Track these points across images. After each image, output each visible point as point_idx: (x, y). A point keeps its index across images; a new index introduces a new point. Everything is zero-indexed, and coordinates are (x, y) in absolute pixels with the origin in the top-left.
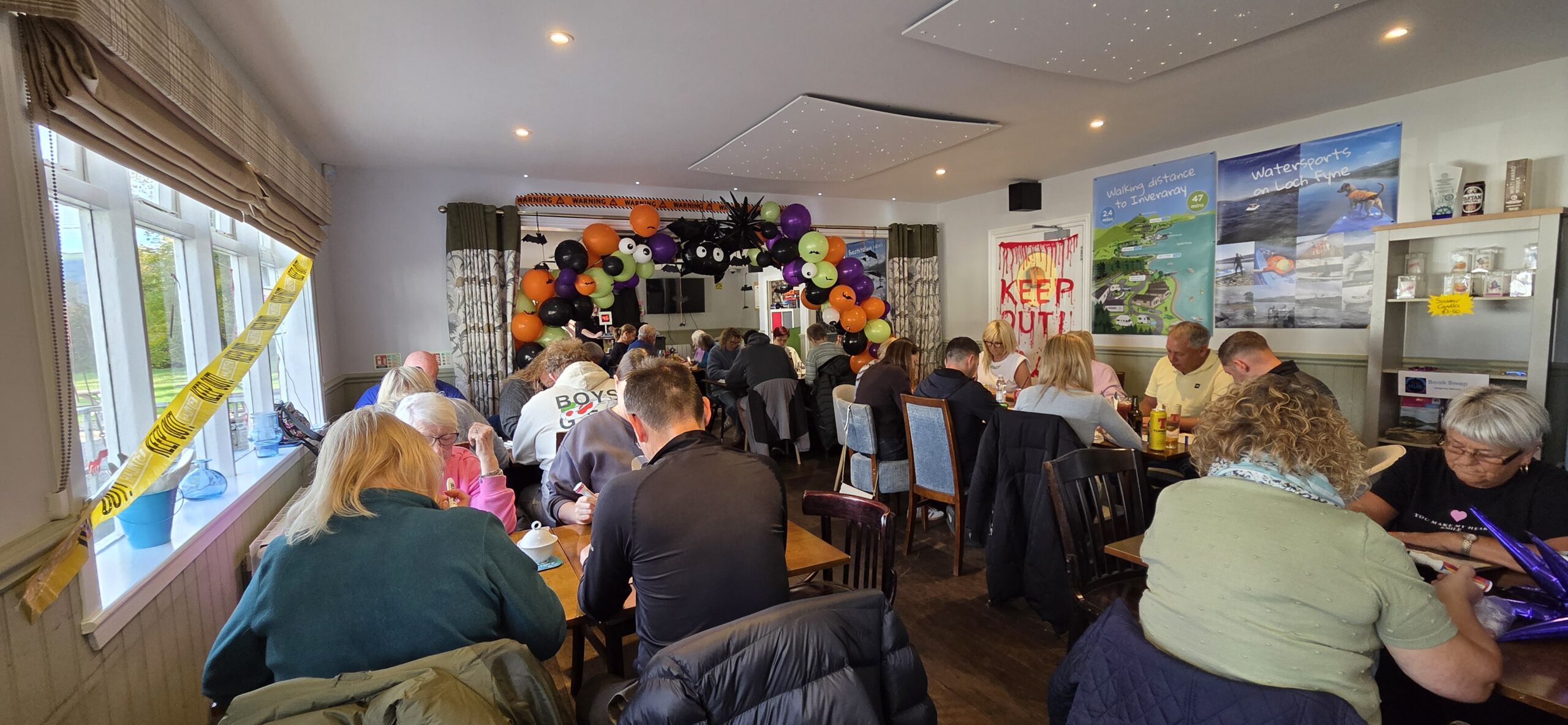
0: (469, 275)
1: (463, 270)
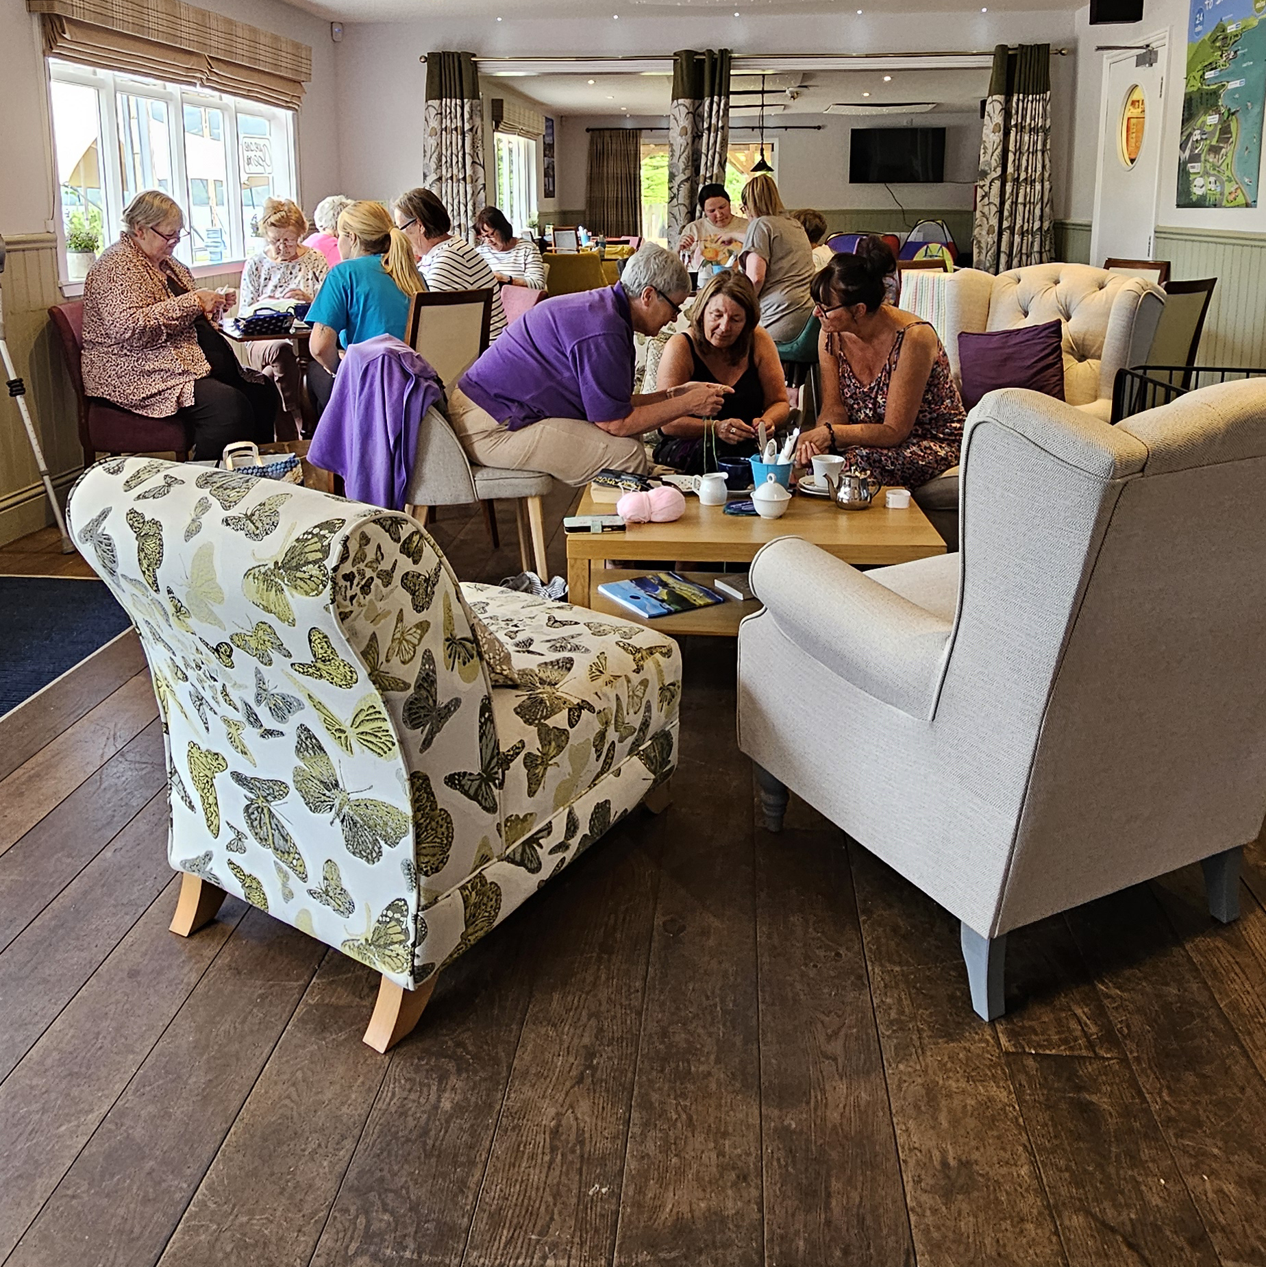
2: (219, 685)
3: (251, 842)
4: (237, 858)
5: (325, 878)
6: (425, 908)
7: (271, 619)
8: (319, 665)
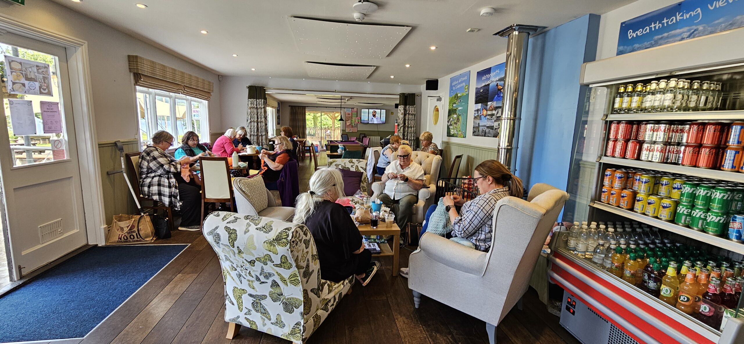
1: (251, 105)
2: (248, 272)
3: (253, 312)
4: (248, 317)
5: (277, 319)
6: (305, 323)
7: (271, 254)
8: (282, 264)
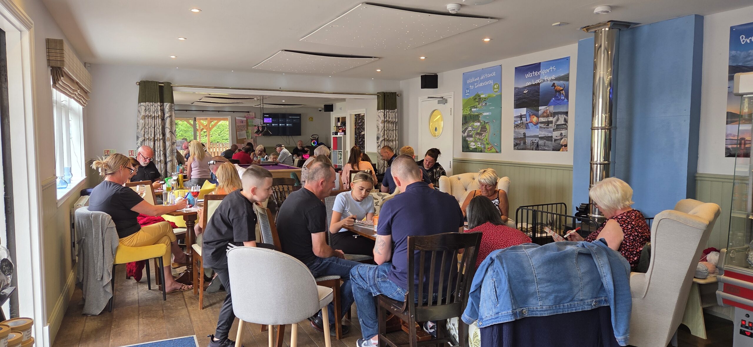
0: (148, 114)
1: (145, 112)
